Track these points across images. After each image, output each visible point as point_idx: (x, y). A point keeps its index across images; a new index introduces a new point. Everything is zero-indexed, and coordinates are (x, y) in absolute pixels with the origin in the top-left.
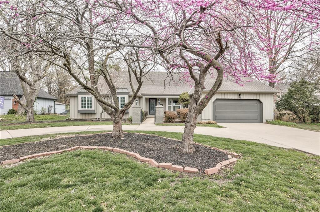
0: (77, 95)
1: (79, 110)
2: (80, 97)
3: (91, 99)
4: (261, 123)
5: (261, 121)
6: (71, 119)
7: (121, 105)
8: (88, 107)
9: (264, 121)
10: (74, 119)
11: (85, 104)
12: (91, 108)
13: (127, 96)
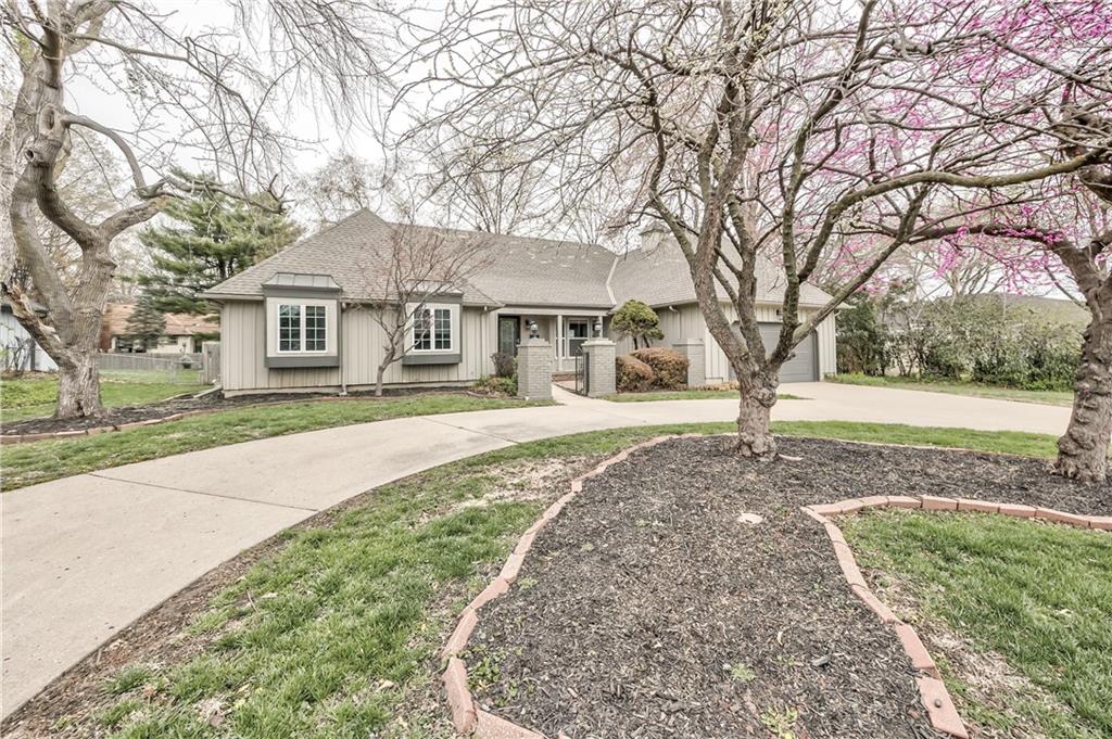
0: (261, 298)
1: (269, 355)
2: (274, 306)
3: (324, 315)
4: (814, 381)
5: (816, 378)
6: (227, 395)
7: (438, 336)
8: (310, 346)
9: (822, 377)
10: (240, 393)
11: (296, 334)
12: (323, 348)
13: (458, 305)
